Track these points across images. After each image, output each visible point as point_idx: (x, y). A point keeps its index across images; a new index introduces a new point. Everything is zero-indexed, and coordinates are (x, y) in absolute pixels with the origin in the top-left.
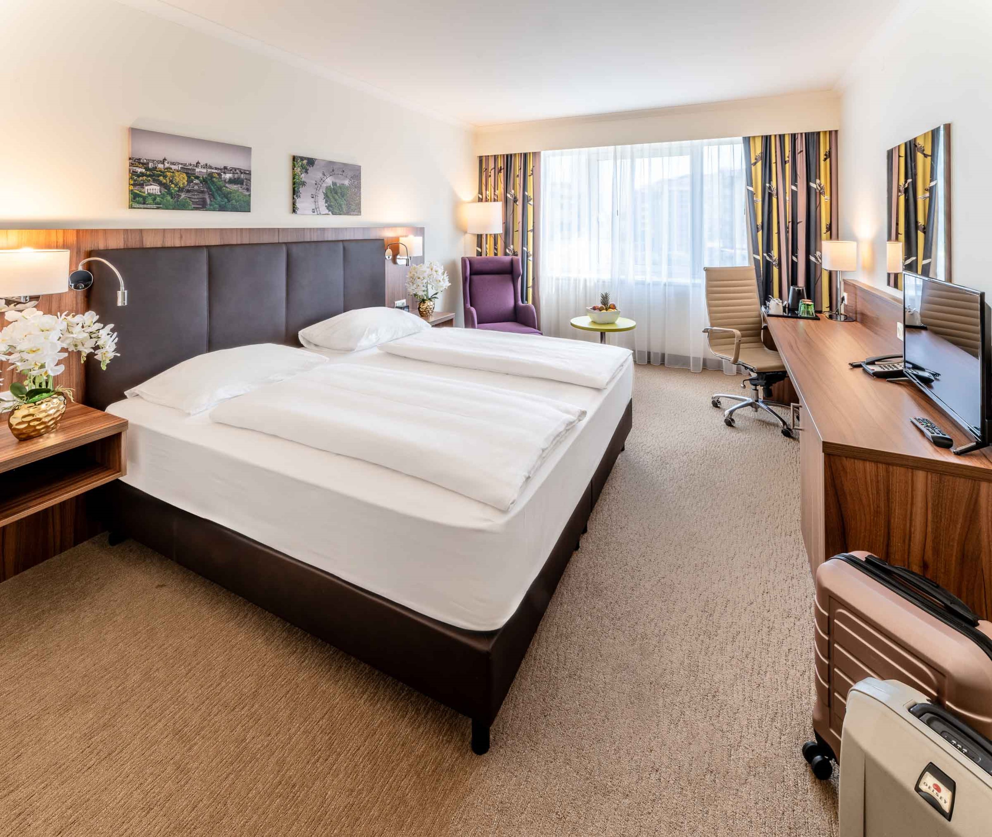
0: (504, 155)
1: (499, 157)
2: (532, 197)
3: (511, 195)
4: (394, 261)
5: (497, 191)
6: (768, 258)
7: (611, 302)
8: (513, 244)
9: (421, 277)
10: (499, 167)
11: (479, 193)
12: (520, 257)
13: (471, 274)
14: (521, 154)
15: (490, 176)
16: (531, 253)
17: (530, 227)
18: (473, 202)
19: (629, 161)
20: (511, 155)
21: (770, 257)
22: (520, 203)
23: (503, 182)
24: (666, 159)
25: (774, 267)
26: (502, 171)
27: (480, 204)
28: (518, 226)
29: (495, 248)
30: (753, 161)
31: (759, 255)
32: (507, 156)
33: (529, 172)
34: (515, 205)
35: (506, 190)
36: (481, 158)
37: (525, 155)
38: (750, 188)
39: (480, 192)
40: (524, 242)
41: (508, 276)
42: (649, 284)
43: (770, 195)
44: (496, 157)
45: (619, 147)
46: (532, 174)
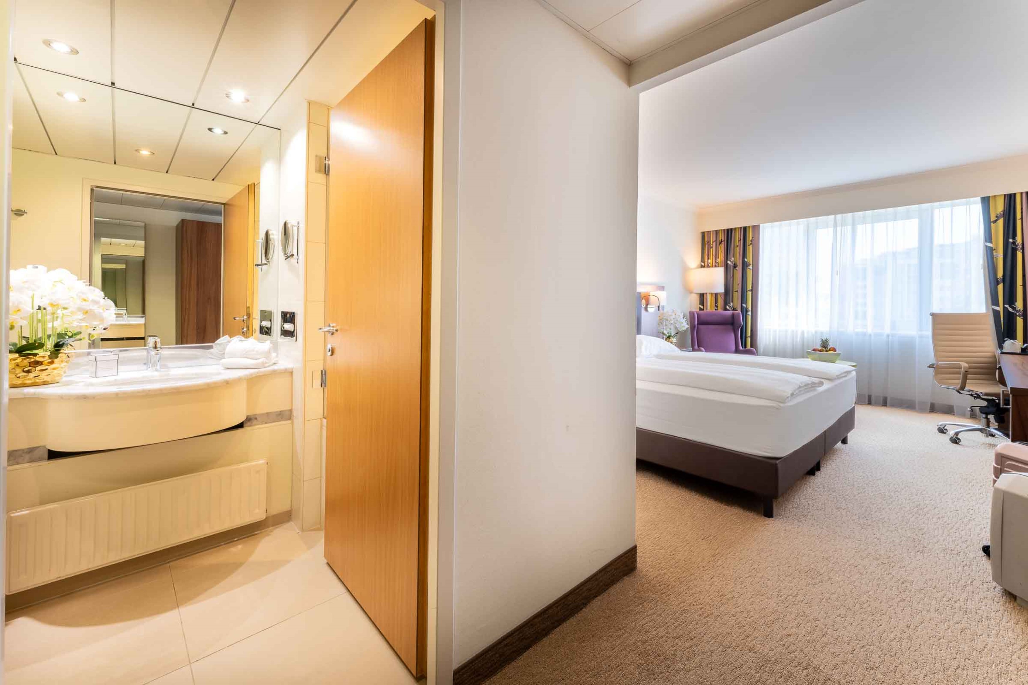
0: (724, 230)
1: (720, 232)
2: (751, 263)
3: (731, 262)
4: (646, 309)
5: (718, 259)
6: (1010, 309)
7: (831, 345)
8: (732, 302)
9: (669, 319)
10: (720, 239)
11: (702, 262)
12: (739, 311)
13: (698, 324)
14: (741, 228)
15: (712, 248)
16: (750, 309)
17: (749, 287)
18: (697, 268)
19: (849, 228)
20: (731, 229)
21: (1014, 308)
22: (739, 268)
23: (723, 252)
24: (890, 224)
25: (1018, 318)
26: (723, 243)
27: (703, 269)
28: (738, 287)
29: (716, 306)
30: (993, 218)
31: (998, 305)
32: (728, 230)
33: (748, 242)
34: (735, 270)
35: (727, 258)
36: (703, 234)
37: (745, 228)
38: (989, 245)
39: (703, 260)
40: (743, 299)
41: (730, 327)
42: (870, 335)
43: (1014, 251)
44: (717, 232)
45: (839, 216)
46: (752, 244)
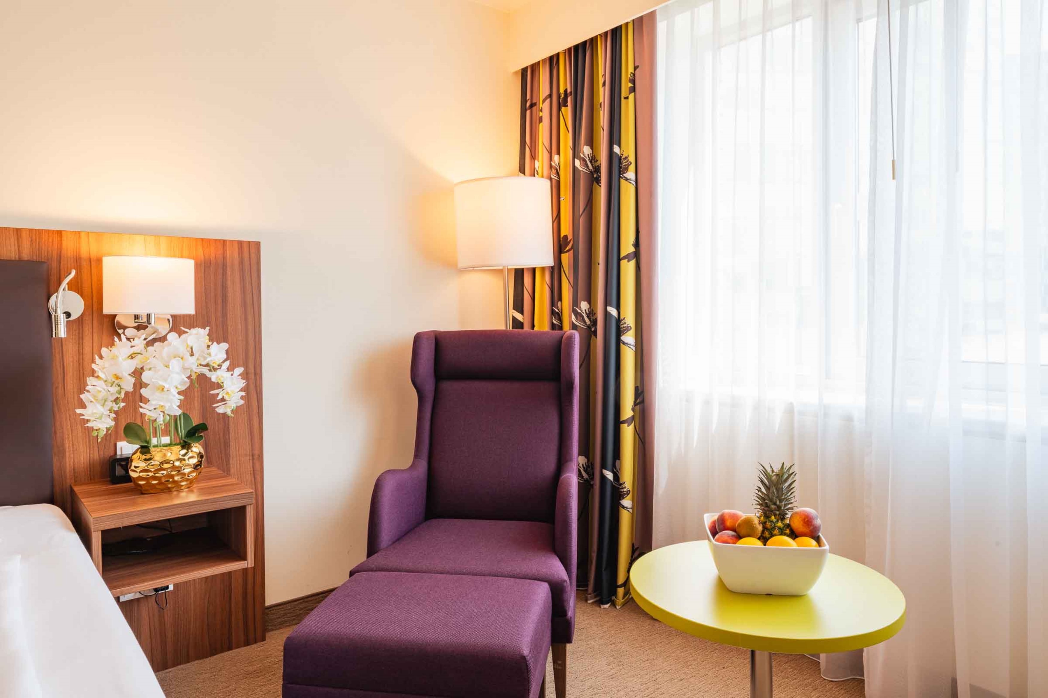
0: (569, 50)
1: (560, 58)
2: (631, 158)
3: (583, 161)
5: (556, 158)
8: (588, 298)
10: (562, 91)
11: (519, 169)
13: (438, 377)
14: (607, 33)
15: (541, 120)
16: (631, 321)
17: (627, 247)
20: (585, 45)
22: (603, 181)
23: (570, 131)
26: (569, 100)
29: (553, 312)
32: (577, 47)
33: (625, 85)
34: (595, 187)
35: (574, 149)
36: (522, 75)
37: (617, 34)
39: (522, 164)
40: (611, 294)
41: (548, 388)
44: (553, 61)
46: (633, 90)
